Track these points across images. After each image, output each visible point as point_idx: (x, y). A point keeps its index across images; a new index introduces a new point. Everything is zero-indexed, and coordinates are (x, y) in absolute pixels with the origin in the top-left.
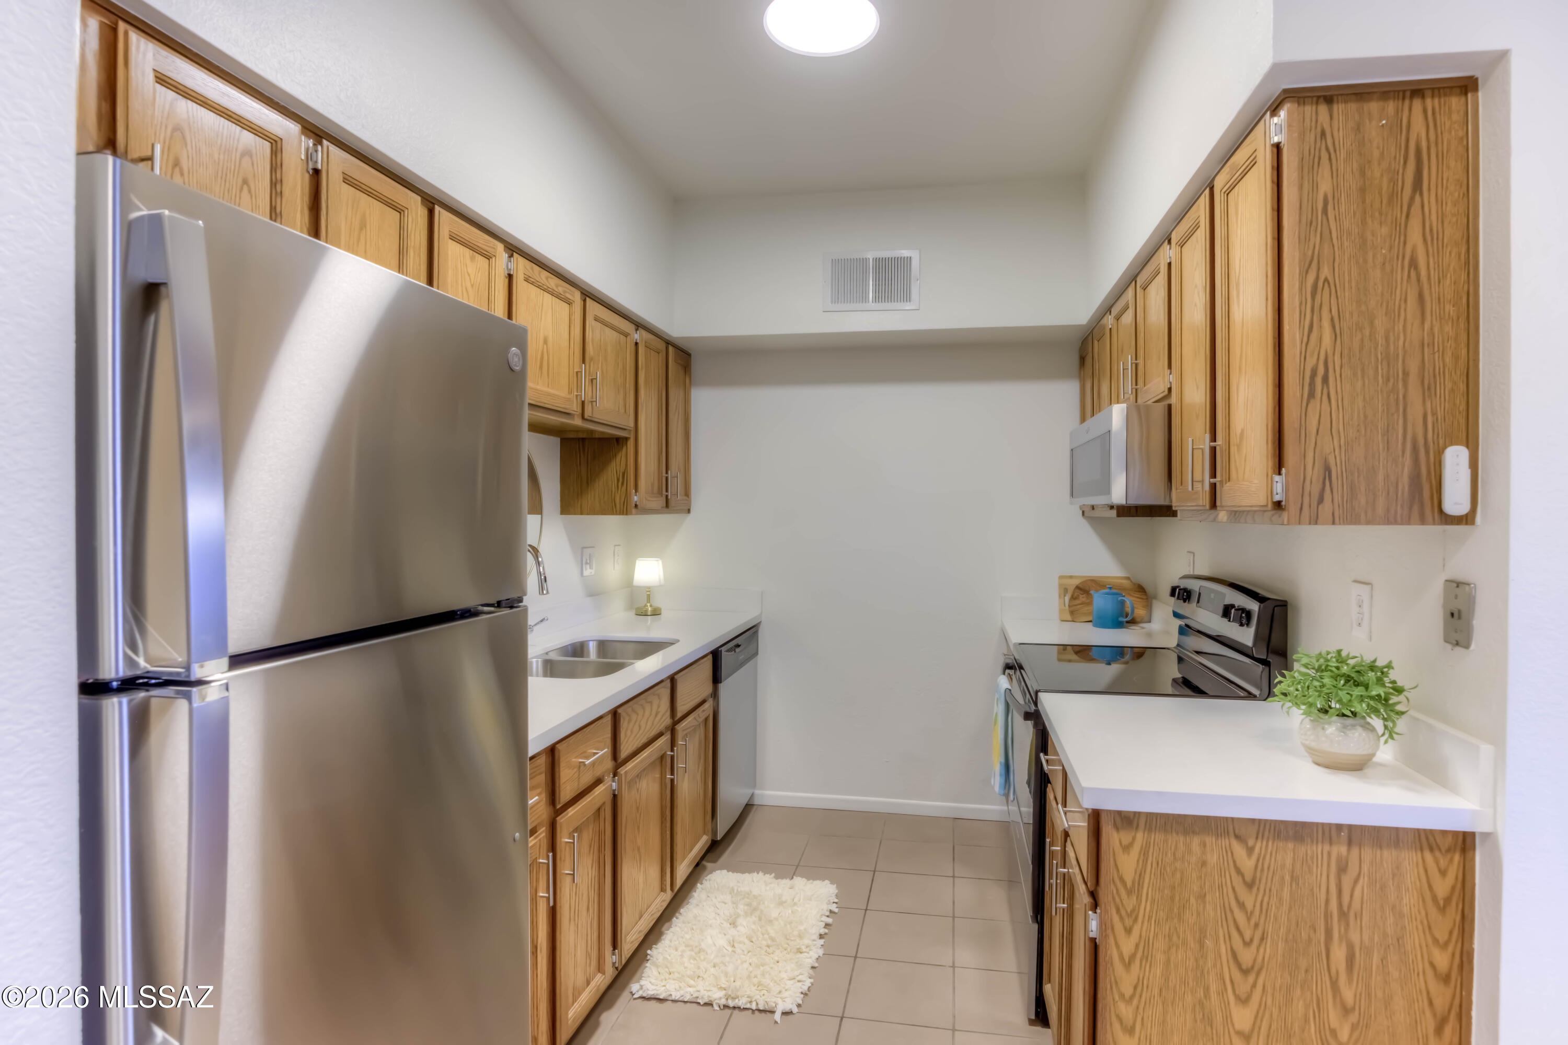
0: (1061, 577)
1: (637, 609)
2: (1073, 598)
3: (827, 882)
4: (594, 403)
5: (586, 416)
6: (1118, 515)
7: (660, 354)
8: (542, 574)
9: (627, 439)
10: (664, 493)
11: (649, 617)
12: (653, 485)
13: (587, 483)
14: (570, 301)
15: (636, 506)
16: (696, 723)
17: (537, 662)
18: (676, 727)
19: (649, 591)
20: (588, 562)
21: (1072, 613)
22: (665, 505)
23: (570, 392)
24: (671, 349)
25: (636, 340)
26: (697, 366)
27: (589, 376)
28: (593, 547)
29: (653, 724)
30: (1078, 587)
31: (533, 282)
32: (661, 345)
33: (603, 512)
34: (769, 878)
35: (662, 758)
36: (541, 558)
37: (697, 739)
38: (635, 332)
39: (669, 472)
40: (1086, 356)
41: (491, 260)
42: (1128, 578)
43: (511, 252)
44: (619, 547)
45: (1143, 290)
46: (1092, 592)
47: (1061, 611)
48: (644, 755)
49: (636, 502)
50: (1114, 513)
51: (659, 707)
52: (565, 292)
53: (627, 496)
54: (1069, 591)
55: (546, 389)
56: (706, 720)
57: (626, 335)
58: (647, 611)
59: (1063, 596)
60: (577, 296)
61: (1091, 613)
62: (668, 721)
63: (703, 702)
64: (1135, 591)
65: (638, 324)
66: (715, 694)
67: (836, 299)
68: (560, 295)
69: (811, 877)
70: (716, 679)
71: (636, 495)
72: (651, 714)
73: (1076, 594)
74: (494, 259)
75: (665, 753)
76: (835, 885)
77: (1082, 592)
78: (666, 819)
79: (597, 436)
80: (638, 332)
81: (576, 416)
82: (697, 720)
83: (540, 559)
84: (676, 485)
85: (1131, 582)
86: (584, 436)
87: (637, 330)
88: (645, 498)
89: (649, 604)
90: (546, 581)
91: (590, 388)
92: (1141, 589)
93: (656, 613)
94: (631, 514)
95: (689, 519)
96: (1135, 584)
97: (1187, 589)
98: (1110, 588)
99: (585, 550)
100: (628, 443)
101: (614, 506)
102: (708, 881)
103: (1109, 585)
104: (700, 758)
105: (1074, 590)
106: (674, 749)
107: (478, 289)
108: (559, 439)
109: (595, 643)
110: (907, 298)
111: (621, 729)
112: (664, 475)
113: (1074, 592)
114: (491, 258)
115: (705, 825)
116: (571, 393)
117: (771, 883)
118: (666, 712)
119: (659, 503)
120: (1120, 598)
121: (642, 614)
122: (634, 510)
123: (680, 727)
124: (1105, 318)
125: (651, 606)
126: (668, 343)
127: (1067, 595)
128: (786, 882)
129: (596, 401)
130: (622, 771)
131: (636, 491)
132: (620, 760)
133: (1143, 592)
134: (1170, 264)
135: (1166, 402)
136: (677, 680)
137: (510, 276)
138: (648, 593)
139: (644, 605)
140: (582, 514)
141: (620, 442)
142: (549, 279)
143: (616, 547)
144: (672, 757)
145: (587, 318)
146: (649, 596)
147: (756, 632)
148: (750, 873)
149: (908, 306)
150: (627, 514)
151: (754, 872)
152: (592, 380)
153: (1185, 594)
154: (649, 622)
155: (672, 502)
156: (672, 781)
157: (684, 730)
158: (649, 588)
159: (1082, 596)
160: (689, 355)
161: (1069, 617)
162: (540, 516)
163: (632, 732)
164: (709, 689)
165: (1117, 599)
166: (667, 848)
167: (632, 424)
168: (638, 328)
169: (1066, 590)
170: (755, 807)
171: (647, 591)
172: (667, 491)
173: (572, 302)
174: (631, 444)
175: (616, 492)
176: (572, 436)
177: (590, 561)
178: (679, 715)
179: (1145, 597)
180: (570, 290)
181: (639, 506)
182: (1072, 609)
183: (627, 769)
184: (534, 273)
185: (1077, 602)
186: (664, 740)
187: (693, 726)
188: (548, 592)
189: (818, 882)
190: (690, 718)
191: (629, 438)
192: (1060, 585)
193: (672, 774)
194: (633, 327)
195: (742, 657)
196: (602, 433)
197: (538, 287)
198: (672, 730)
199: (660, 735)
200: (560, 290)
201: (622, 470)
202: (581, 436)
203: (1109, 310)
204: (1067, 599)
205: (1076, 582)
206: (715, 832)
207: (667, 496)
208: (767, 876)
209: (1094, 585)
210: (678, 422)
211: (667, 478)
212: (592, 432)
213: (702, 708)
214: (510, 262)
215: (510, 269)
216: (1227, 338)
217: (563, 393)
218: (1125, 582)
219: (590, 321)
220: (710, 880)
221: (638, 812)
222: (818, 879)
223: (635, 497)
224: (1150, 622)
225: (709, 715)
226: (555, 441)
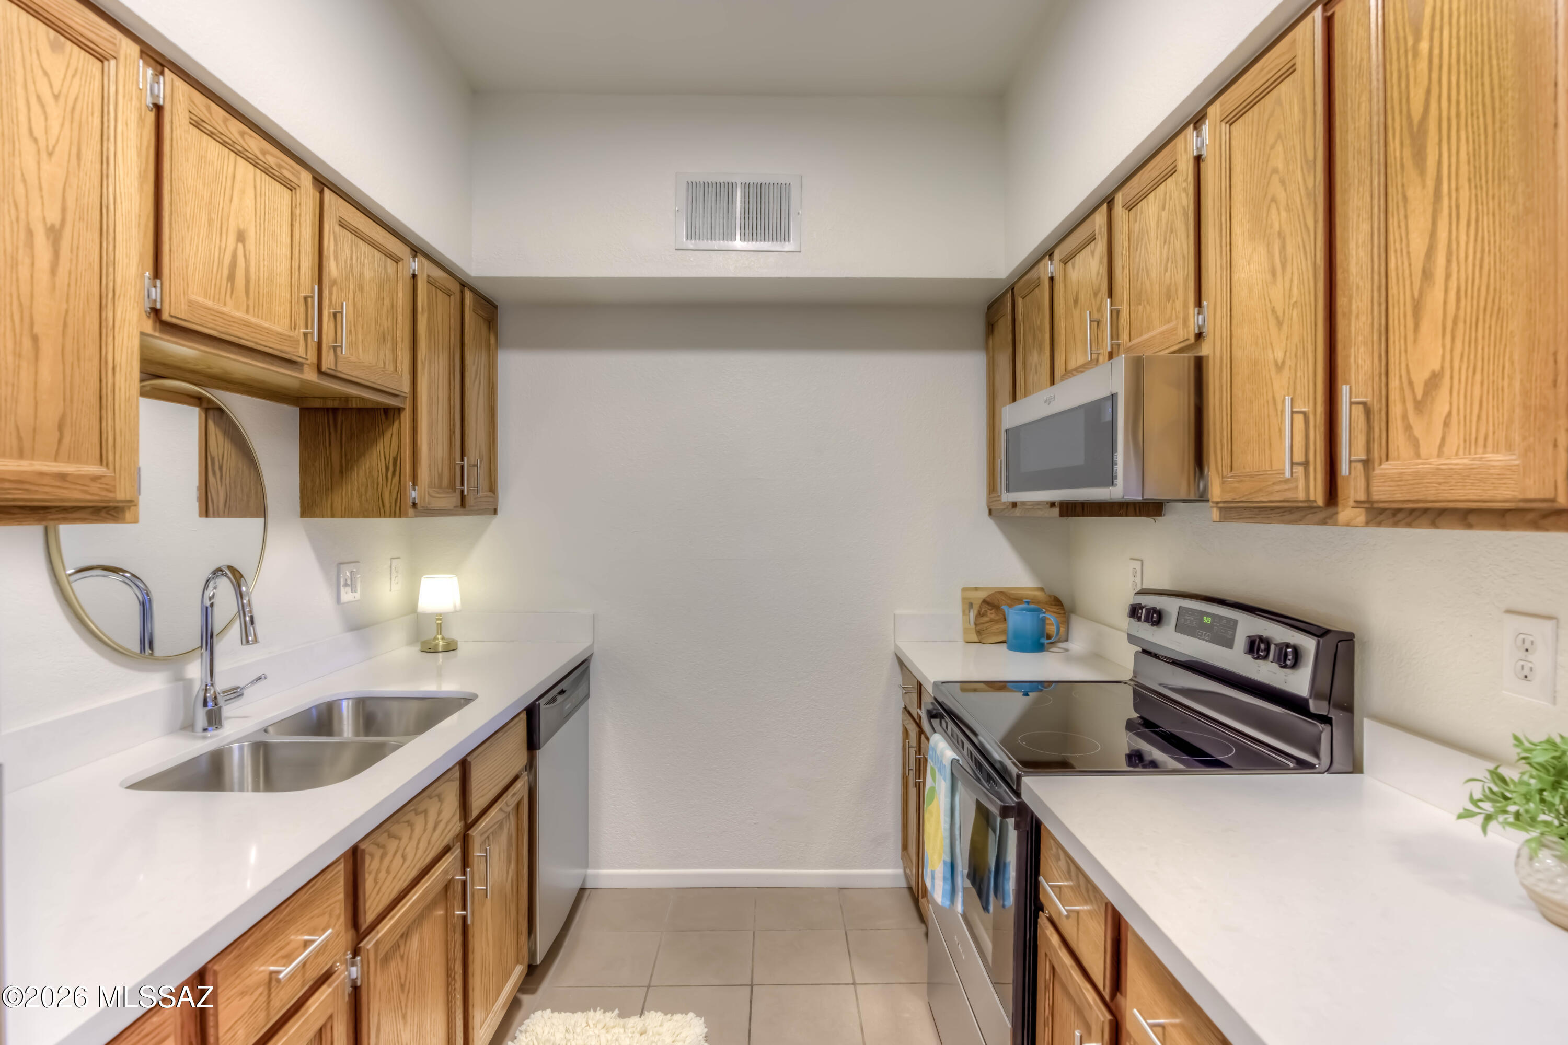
0: (964, 590)
1: (424, 643)
2: (980, 615)
3: (691, 1015)
4: (339, 350)
5: (324, 369)
6: (1062, 514)
7: (452, 297)
8: (246, 613)
9: (399, 410)
10: (458, 487)
11: (440, 654)
12: (441, 477)
13: (341, 472)
14: (292, 184)
15: (414, 504)
16: (501, 816)
17: (241, 749)
18: (470, 832)
19: (441, 619)
20: (349, 582)
21: (979, 633)
22: (459, 503)
23: (293, 327)
24: (468, 293)
25: (414, 270)
26: (505, 322)
27: (329, 308)
28: (358, 562)
29: (429, 843)
30: (985, 602)
31: (212, 133)
32: (455, 287)
33: (365, 514)
34: (610, 1017)
35: (447, 887)
36: (247, 586)
37: (504, 837)
38: (411, 259)
39: (465, 459)
40: (998, 320)
41: (106, 63)
42: (1042, 589)
43: (159, 68)
44: (399, 559)
45: (1127, 211)
46: (1005, 608)
47: (966, 631)
48: (414, 898)
49: (415, 498)
50: (1056, 511)
51: (439, 813)
52: (280, 166)
53: (401, 490)
54: (974, 606)
55: (240, 314)
56: (518, 804)
57: (397, 260)
58: (437, 646)
59: (967, 612)
60: (306, 179)
61: (1004, 632)
62: (456, 826)
63: (516, 779)
64: (1052, 605)
65: (416, 250)
66: (531, 765)
67: (693, 234)
68: (270, 170)
69: (669, 1009)
70: (532, 744)
71: (414, 490)
72: (425, 830)
73: (983, 610)
74: (113, 62)
75: (453, 878)
76: (703, 1019)
77: (990, 608)
78: (454, 978)
79: (354, 405)
80: (416, 259)
81: (305, 366)
82: (504, 812)
83: (244, 589)
84: (477, 477)
85: (1045, 593)
86: (336, 404)
87: (415, 256)
88: (428, 492)
89: (439, 637)
90: (252, 622)
91: (332, 326)
92: (1057, 602)
93: (450, 647)
94: (407, 516)
95: (497, 521)
96: (1050, 596)
97: (1156, 608)
98: (1028, 603)
99: (342, 566)
100: (402, 416)
101: (381, 505)
102: (523, 1034)
103: (1026, 598)
104: (509, 861)
105: (981, 604)
106: (467, 872)
107: (73, 109)
108: (298, 408)
109: (350, 702)
110: (784, 236)
111: (367, 875)
112: (458, 462)
113: (981, 608)
114: (107, 60)
115: (518, 949)
116: (295, 329)
117: (613, 1027)
118: (453, 816)
119: (452, 500)
120: (1041, 615)
121: (430, 650)
122: (411, 511)
123: (475, 833)
124: (1042, 264)
125: (443, 639)
126: (463, 285)
127: (972, 611)
128: (634, 1022)
129: (341, 347)
130: (368, 944)
131: (414, 484)
132: (364, 927)
133: (1059, 605)
134: (1198, 159)
135: (1192, 354)
136: (470, 763)
137: (158, 109)
138: (438, 622)
139: (433, 637)
140: (333, 516)
141: (389, 414)
142: (246, 137)
143: (393, 560)
144: (464, 883)
145: (325, 219)
146: (439, 626)
147: (587, 670)
148: (583, 1011)
149: (788, 247)
150: (400, 517)
151: (590, 1011)
152: (335, 315)
153: (1155, 615)
154: (441, 660)
155: (470, 500)
156: (464, 918)
157: (482, 835)
158: (440, 615)
159: (991, 612)
160: (496, 307)
161: (974, 637)
162: (262, 520)
163: (388, 872)
164: (521, 759)
165: (1039, 616)
166: (457, 1019)
167: (406, 388)
168: (417, 254)
169: (971, 605)
170: (588, 892)
171: (437, 619)
172: (462, 484)
173: (295, 186)
174: (406, 417)
175: (385, 486)
176: (317, 404)
177: (351, 582)
178: (475, 813)
179: (1062, 612)
180: (292, 167)
181: (419, 506)
182: (978, 628)
183: (380, 935)
184: (212, 117)
185: (985, 619)
186: (452, 859)
187: (499, 821)
188: (256, 640)
189: (678, 1017)
190: (493, 812)
191: (404, 409)
192: (964, 599)
193: (464, 908)
194: (408, 250)
195: (568, 706)
196: (363, 399)
197: (224, 144)
198: (465, 839)
199: (447, 850)
200: (271, 160)
201: (393, 454)
202: (330, 404)
203: (1050, 254)
204: (972, 615)
205: (983, 595)
206: (532, 954)
207: (462, 491)
208: (609, 1014)
209: (1003, 598)
210: (479, 393)
211: (462, 467)
212: (347, 398)
213: (511, 791)
214: (158, 83)
215: (158, 96)
216: (1383, 230)
217: (280, 326)
218: (1039, 594)
219: (330, 224)
220: (526, 1032)
221: (403, 991)
222: (679, 1013)
223: (413, 493)
224: (1067, 640)
225: (523, 796)
226: (292, 412)
